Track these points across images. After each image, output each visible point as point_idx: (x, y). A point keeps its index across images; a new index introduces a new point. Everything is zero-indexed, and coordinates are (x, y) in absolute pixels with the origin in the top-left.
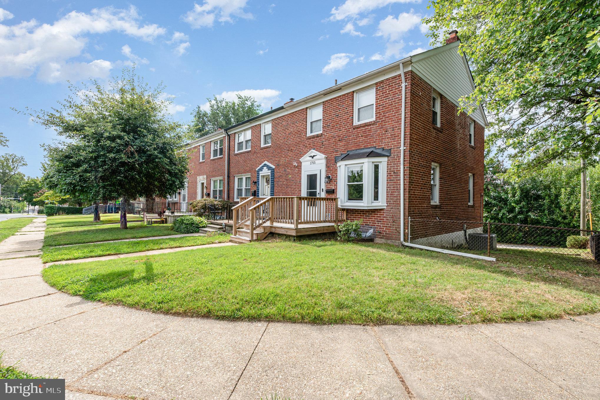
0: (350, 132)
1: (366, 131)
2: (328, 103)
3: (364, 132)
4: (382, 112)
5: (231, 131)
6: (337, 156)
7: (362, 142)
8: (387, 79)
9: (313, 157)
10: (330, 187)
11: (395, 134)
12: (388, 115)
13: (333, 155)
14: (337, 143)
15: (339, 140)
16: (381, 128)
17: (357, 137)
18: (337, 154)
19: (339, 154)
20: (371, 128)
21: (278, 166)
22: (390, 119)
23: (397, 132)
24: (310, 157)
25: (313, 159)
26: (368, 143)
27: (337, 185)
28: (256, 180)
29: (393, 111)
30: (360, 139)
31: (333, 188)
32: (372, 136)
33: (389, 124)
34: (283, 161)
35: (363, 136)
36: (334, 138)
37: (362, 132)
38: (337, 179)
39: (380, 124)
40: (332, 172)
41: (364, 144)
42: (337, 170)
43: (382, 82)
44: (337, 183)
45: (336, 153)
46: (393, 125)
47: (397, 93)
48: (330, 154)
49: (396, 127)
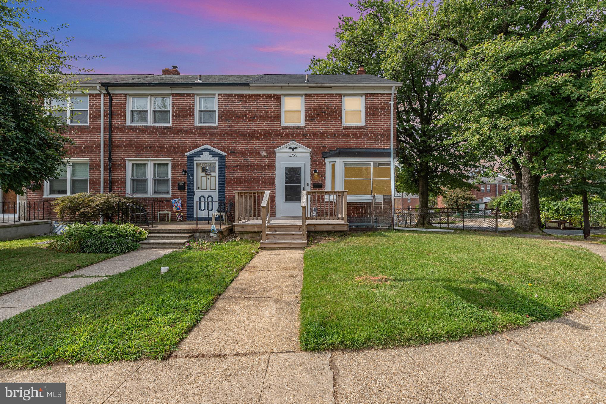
0: (339, 131)
1: (357, 133)
2: (312, 97)
3: (355, 134)
4: (372, 120)
5: (114, 90)
6: (325, 152)
7: (353, 142)
8: (377, 94)
9: (293, 149)
10: (316, 182)
11: (384, 141)
12: (378, 123)
13: (320, 150)
14: (324, 139)
15: (327, 137)
16: (372, 133)
17: (347, 137)
18: (325, 150)
19: (327, 150)
20: (361, 131)
21: (232, 153)
22: (380, 127)
23: (386, 139)
24: (290, 148)
25: (293, 151)
26: (359, 144)
27: (325, 180)
28: (185, 168)
29: (382, 122)
30: (351, 139)
31: (321, 183)
32: (363, 139)
33: (379, 131)
34: (241, 147)
35: (354, 137)
36: (320, 133)
37: (353, 133)
38: (325, 174)
39: (371, 130)
40: (319, 167)
41: (355, 144)
42: (325, 165)
43: (372, 94)
44: (325, 178)
45: (323, 148)
46: (382, 133)
47: (386, 108)
48: (316, 148)
49: (385, 135)
